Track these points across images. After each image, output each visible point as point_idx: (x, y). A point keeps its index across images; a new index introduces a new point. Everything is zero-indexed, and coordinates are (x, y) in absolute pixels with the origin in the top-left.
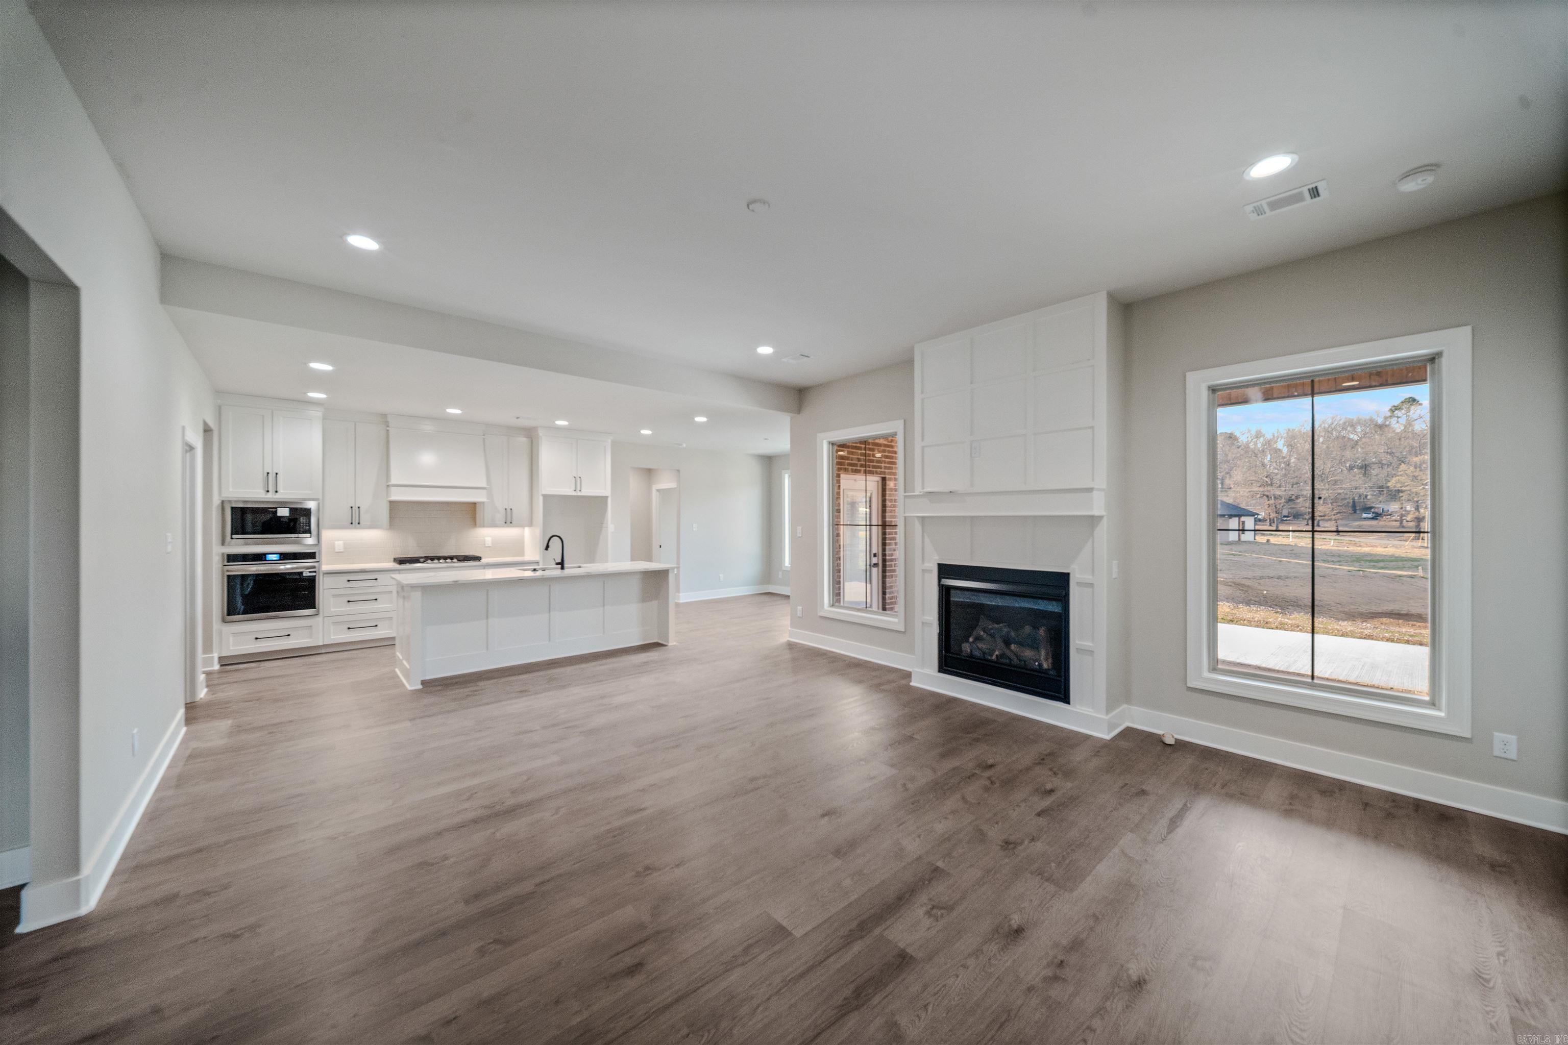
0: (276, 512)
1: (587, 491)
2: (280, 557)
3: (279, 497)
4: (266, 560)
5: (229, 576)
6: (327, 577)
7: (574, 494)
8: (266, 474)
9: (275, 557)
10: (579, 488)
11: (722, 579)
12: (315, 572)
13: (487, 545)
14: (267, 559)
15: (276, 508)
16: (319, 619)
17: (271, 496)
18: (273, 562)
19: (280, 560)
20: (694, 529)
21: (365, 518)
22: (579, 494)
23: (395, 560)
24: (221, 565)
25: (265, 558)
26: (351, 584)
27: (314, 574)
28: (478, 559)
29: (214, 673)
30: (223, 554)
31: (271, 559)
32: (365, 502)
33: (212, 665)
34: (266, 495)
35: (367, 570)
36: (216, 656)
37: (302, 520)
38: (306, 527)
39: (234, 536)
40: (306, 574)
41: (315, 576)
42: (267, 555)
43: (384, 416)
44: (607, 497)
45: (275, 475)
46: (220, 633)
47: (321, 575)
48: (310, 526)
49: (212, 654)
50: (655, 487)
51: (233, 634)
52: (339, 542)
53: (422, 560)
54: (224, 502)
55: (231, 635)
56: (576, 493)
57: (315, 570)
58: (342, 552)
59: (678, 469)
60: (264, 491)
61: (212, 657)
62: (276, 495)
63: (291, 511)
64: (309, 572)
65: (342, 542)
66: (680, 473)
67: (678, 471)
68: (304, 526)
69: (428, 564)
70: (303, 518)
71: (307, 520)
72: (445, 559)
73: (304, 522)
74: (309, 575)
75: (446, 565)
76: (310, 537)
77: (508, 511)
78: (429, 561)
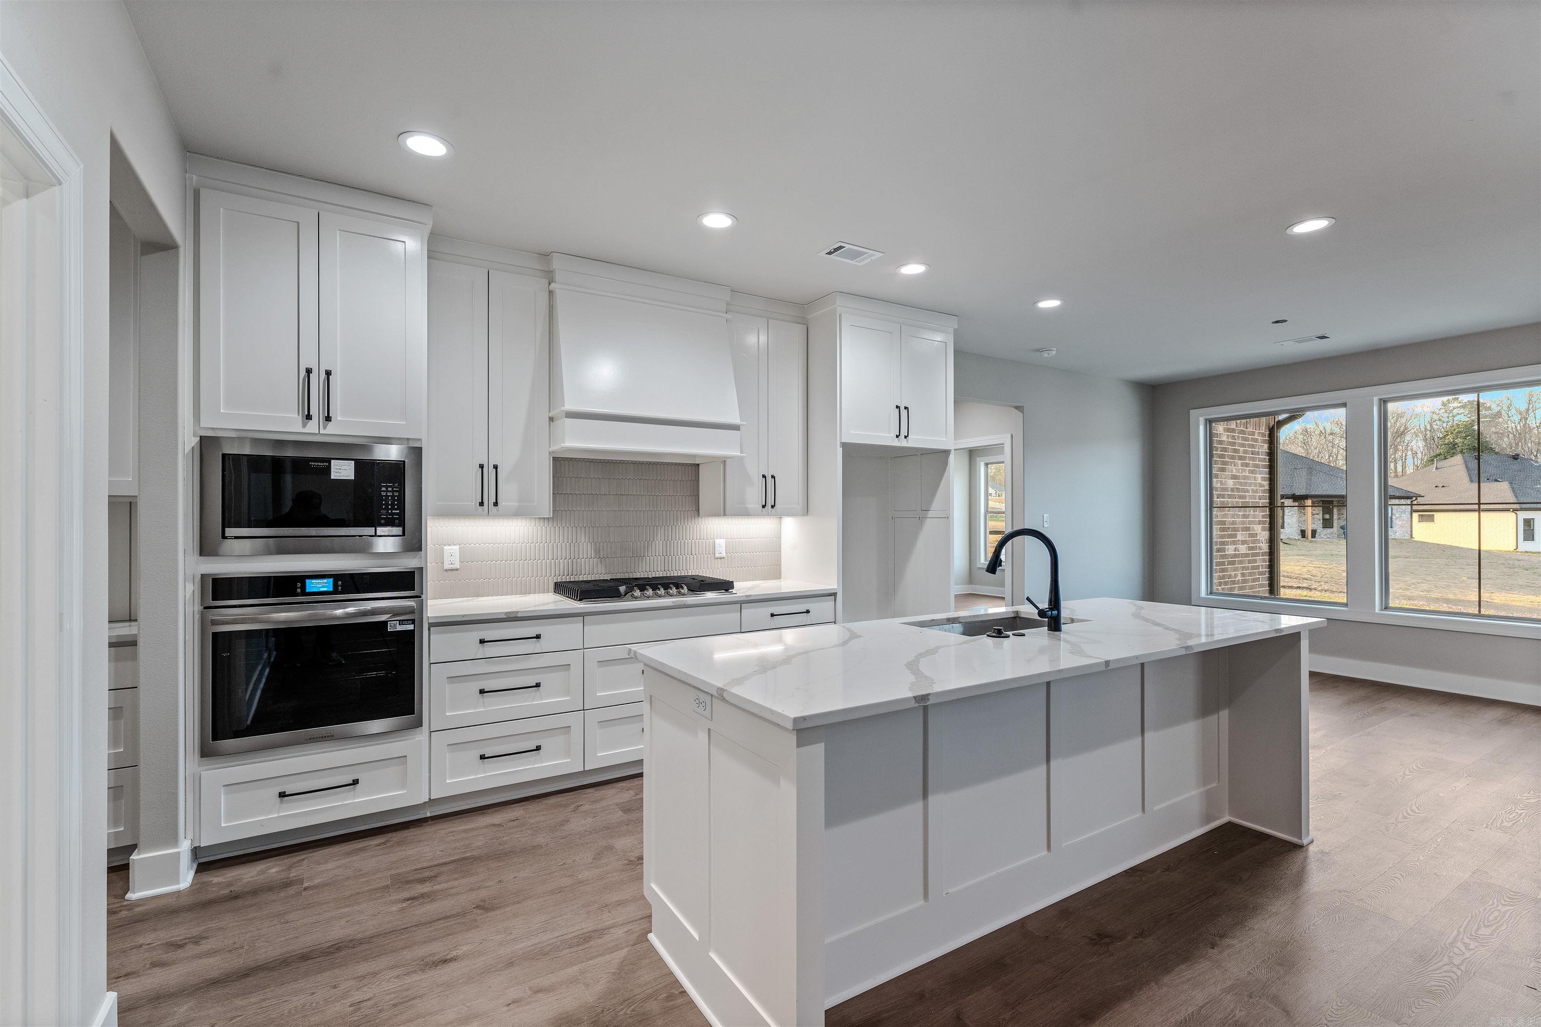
0: (328, 470)
1: (916, 440)
2: (335, 585)
3: (335, 431)
4: (304, 593)
5: (215, 635)
6: (438, 633)
7: (896, 443)
8: (303, 373)
9: (325, 585)
10: (904, 432)
12: (413, 622)
13: (717, 555)
14: (307, 590)
15: (329, 461)
16: (420, 737)
17: (313, 430)
18: (319, 597)
19: (335, 592)
21: (509, 492)
22: (903, 443)
23: (560, 588)
24: (198, 608)
25: (303, 587)
26: (490, 650)
27: (411, 627)
28: (725, 586)
30: (203, 577)
31: (315, 590)
32: (509, 454)
33: (175, 877)
34: (304, 426)
35: (519, 615)
36: (185, 847)
37: (387, 491)
38: (393, 508)
39: (230, 532)
40: (395, 626)
41: (412, 632)
42: (308, 581)
43: (545, 256)
44: (947, 451)
45: (323, 375)
46: (197, 783)
47: (424, 627)
48: (402, 506)
49: (174, 844)
51: (224, 786)
52: (451, 547)
53: (622, 589)
54: (206, 444)
55: (222, 789)
56: (899, 442)
57: (415, 616)
58: (457, 570)
59: (1019, 405)
60: (299, 419)
61: (179, 853)
62: (325, 428)
63: (362, 466)
64: (401, 622)
65: (457, 547)
66: (1023, 414)
67: (1019, 408)
68: (387, 505)
69: (636, 598)
70: (387, 487)
71: (396, 491)
72: (666, 587)
73: (387, 496)
74: (400, 628)
75: (673, 602)
76: (404, 534)
77: (769, 480)
78: (637, 593)
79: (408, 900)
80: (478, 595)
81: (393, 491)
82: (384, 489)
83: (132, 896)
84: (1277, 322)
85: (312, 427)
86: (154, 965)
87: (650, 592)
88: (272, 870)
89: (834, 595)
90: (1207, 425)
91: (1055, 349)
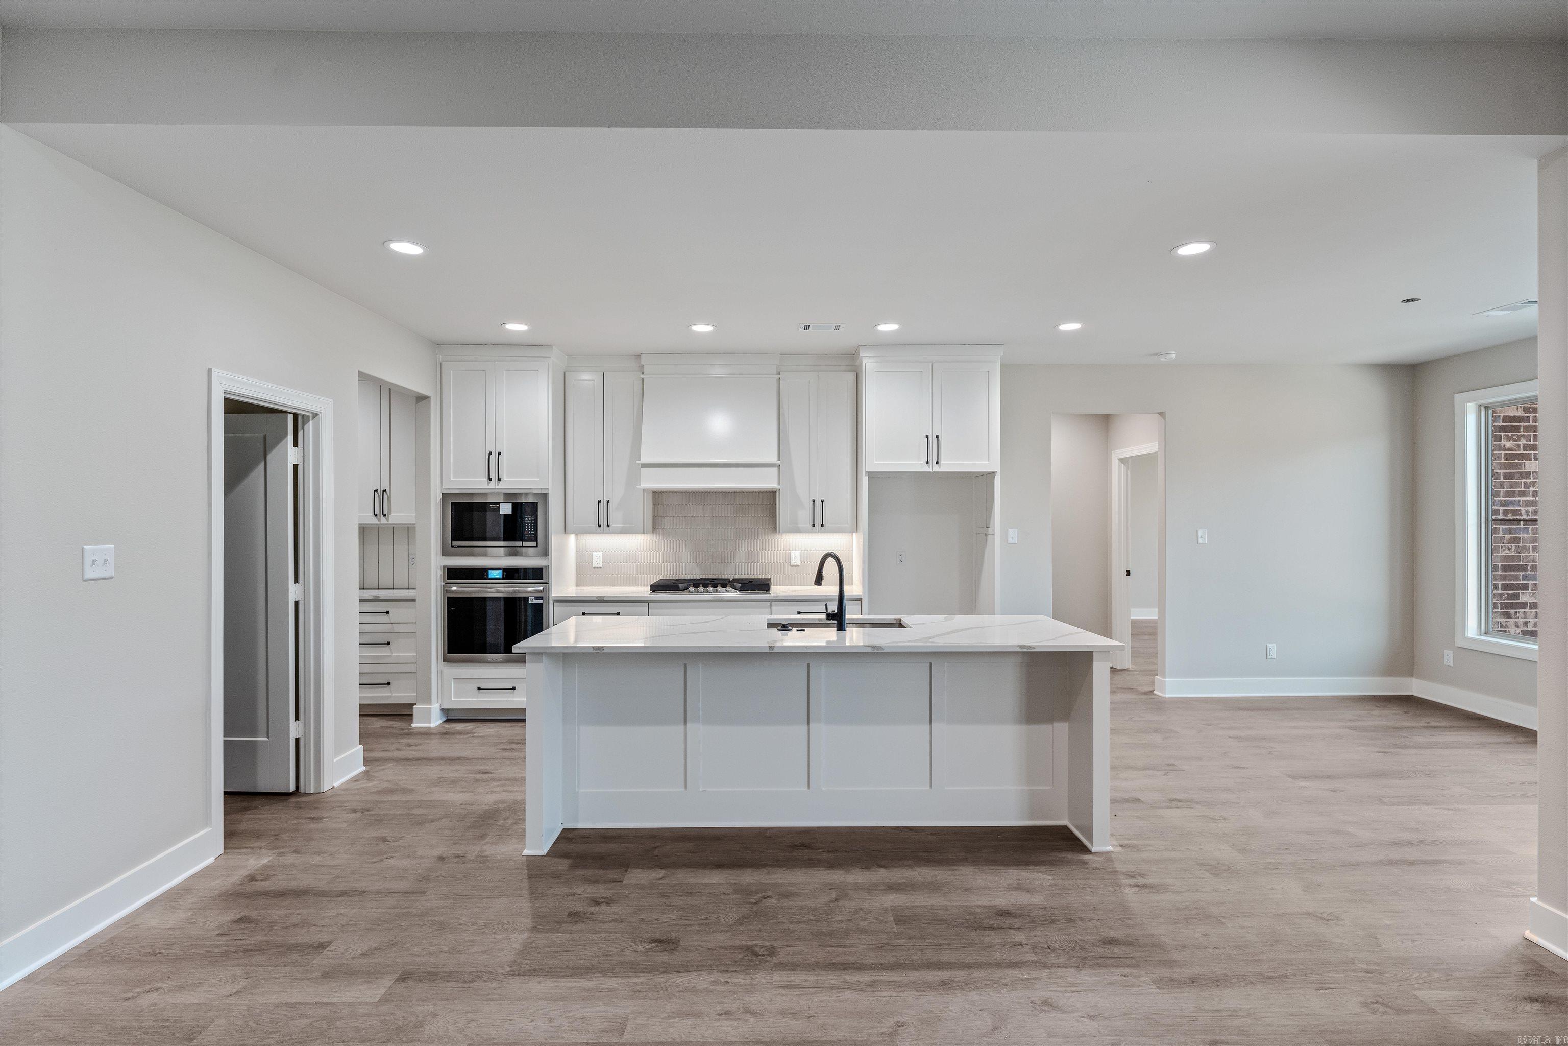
0: (498, 509)
1: (949, 464)
2: (503, 574)
3: (501, 487)
4: (488, 578)
6: (556, 606)
7: (927, 469)
8: (487, 455)
9: (497, 574)
10: (935, 458)
11: (1273, 653)
12: (542, 598)
13: (792, 564)
14: (490, 577)
15: (499, 504)
17: (494, 487)
18: (495, 581)
19: (503, 578)
20: (1200, 541)
21: (616, 518)
22: (936, 469)
23: (653, 585)
24: (441, 583)
25: (487, 575)
27: (541, 601)
28: (767, 588)
29: (432, 734)
30: (444, 567)
31: (493, 577)
32: (615, 494)
34: (488, 484)
35: (605, 598)
36: (438, 707)
37: (528, 520)
38: (532, 531)
39: (456, 543)
40: (533, 600)
41: (542, 604)
42: (490, 571)
43: (640, 356)
44: (993, 473)
45: (497, 455)
46: (440, 676)
47: (551, 602)
48: (536, 530)
49: (431, 705)
50: (1118, 454)
51: (454, 679)
52: (597, 553)
53: (681, 586)
54: (445, 496)
55: (452, 680)
56: (929, 468)
57: (543, 595)
58: (600, 568)
59: (1162, 411)
60: (485, 479)
61: (431, 708)
62: (498, 485)
63: (516, 506)
64: (536, 598)
65: (601, 553)
66: (1165, 419)
67: (1162, 414)
68: (528, 528)
69: (690, 592)
70: (528, 518)
71: (533, 520)
72: (705, 586)
73: (528, 523)
74: (535, 601)
75: (713, 597)
76: (537, 546)
77: (818, 505)
78: (692, 589)
79: (503, 749)
80: (614, 586)
81: (531, 520)
82: (526, 519)
83: (413, 725)
84: (1409, 301)
85: (493, 485)
86: (397, 749)
87: (701, 589)
88: (469, 726)
89: (860, 600)
90: (1480, 413)
91: (1175, 353)
